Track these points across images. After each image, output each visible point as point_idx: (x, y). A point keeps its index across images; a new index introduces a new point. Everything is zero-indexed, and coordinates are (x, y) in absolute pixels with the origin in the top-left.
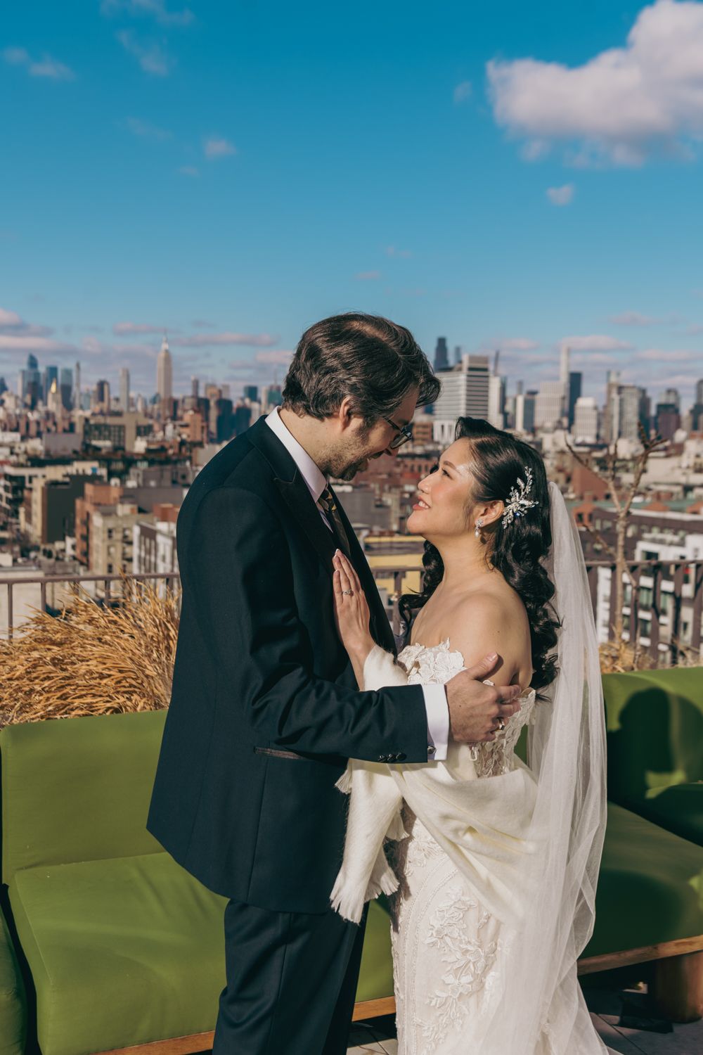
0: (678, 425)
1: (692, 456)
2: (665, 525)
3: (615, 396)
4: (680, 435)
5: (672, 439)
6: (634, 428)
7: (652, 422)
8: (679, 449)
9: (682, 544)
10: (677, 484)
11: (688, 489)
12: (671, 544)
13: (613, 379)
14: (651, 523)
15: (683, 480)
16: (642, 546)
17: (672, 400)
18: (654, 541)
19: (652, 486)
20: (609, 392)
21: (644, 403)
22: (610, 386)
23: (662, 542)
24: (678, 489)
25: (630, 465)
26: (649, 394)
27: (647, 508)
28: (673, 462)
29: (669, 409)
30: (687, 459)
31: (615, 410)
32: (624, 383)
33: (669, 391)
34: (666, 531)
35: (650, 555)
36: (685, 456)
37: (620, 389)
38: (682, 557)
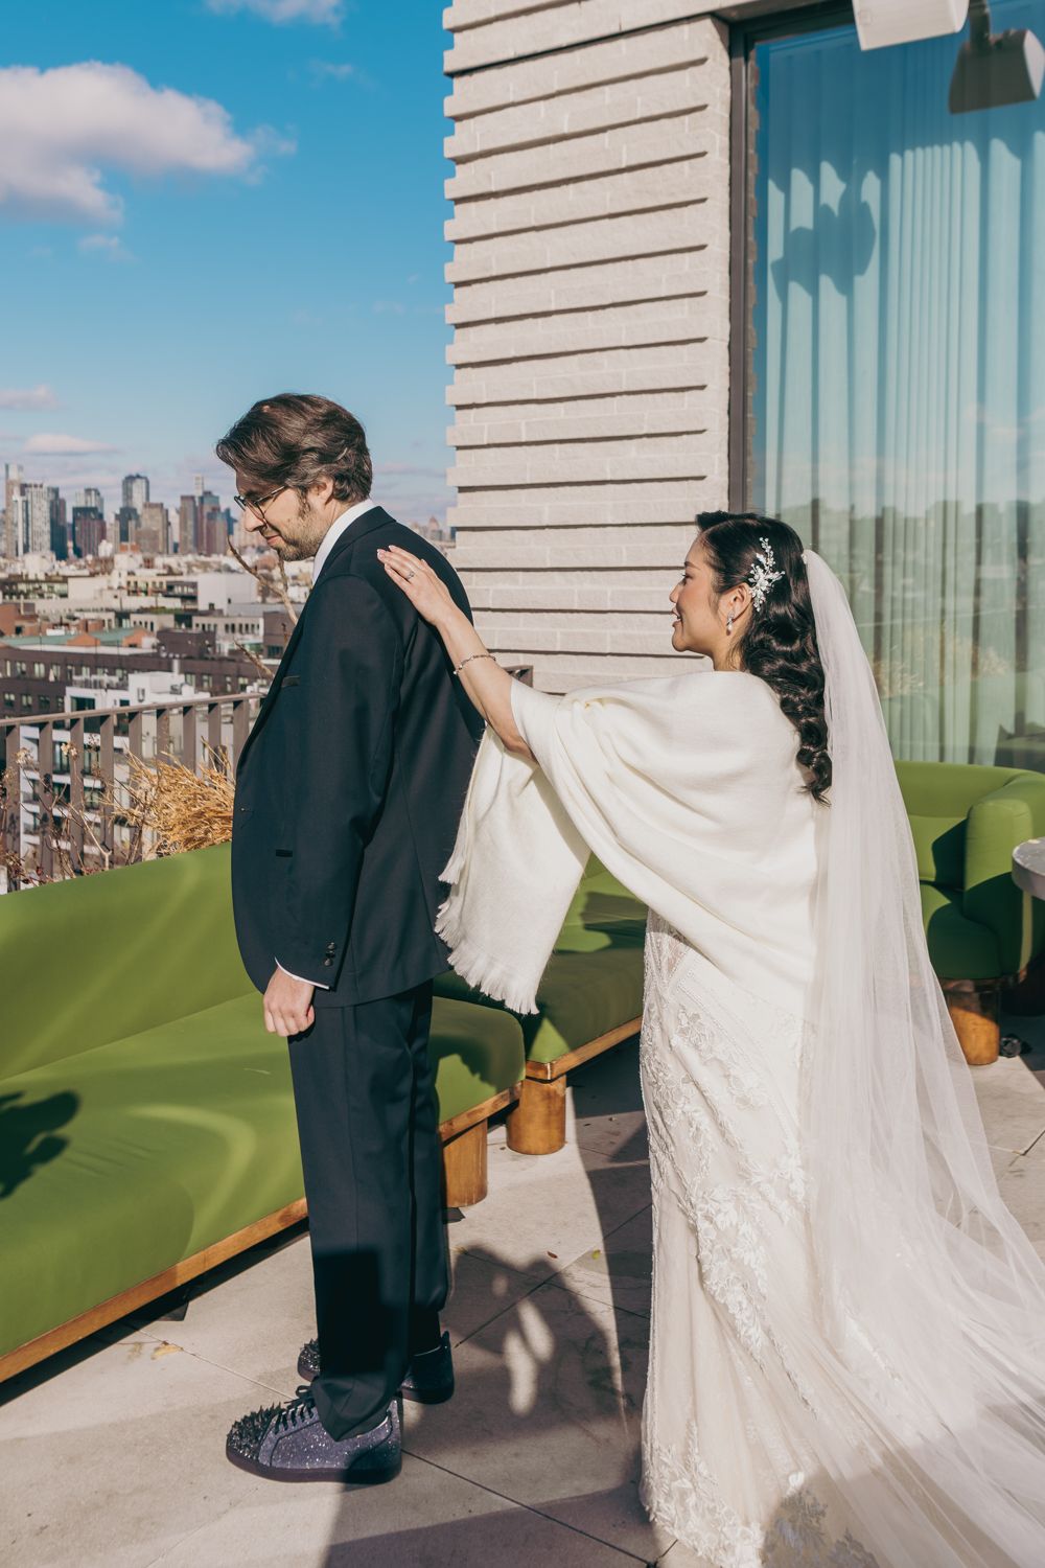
0: (103, 536)
1: (124, 574)
2: (97, 663)
3: (16, 496)
4: (105, 548)
5: (95, 553)
6: (46, 539)
7: (69, 530)
8: (106, 566)
9: (123, 686)
10: (108, 610)
11: (122, 615)
12: (109, 687)
13: (14, 475)
14: (80, 661)
15: (115, 604)
16: (72, 692)
17: (93, 503)
18: (86, 684)
19: (77, 614)
20: (9, 493)
21: (57, 507)
22: (9, 484)
23: (97, 685)
24: (111, 615)
25: (45, 587)
26: (62, 495)
27: (71, 644)
28: (101, 582)
29: (89, 515)
30: (117, 579)
31: (19, 516)
32: (28, 482)
33: (88, 491)
34: (100, 671)
35: (82, 704)
36: (115, 573)
37: (24, 488)
38: (124, 703)
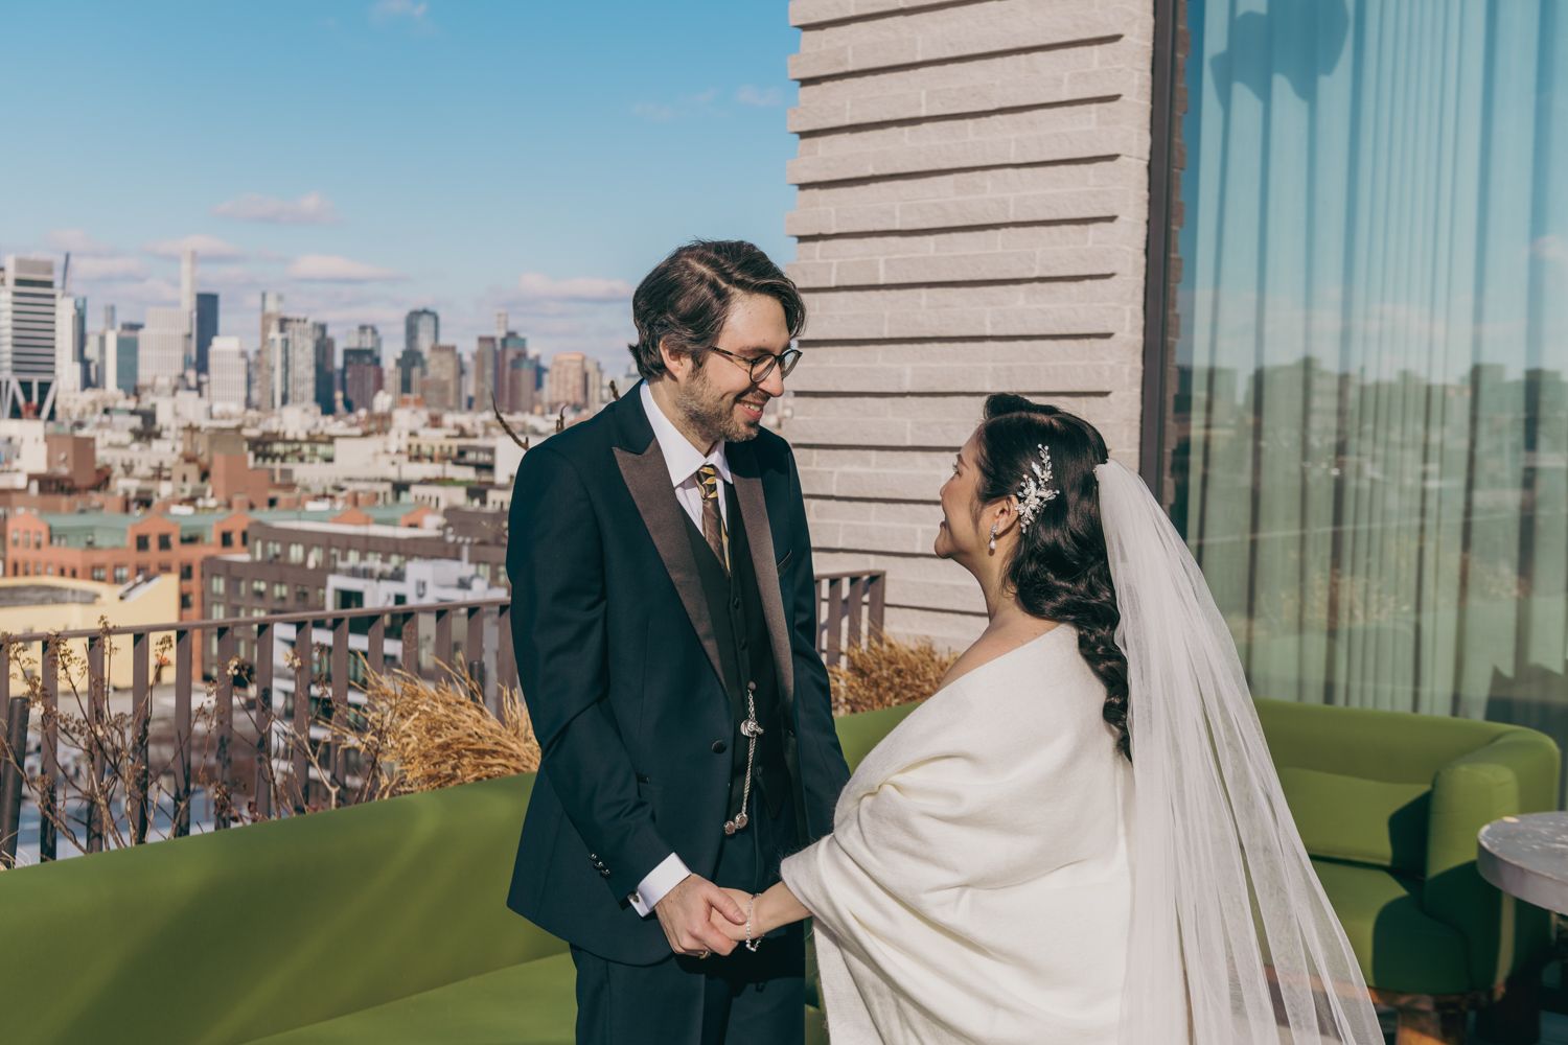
0: (379, 385)
1: (405, 434)
2: (367, 545)
3: (274, 334)
4: (382, 401)
5: (369, 407)
6: (308, 388)
7: (337, 377)
8: (381, 424)
9: (398, 576)
10: (383, 480)
11: (400, 487)
12: (382, 577)
13: (272, 306)
14: (347, 543)
15: (392, 473)
16: (336, 582)
17: (368, 343)
18: (354, 573)
19: (344, 484)
20: (265, 329)
21: (323, 348)
22: (266, 318)
23: (367, 574)
24: (387, 487)
25: (306, 449)
26: (330, 332)
27: (337, 520)
28: (375, 443)
29: (364, 358)
30: (396, 440)
31: (277, 358)
32: (289, 315)
33: (363, 328)
34: (371, 556)
35: (349, 598)
36: (393, 433)
37: (283, 323)
38: (400, 599)
